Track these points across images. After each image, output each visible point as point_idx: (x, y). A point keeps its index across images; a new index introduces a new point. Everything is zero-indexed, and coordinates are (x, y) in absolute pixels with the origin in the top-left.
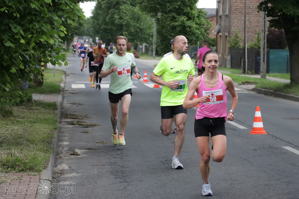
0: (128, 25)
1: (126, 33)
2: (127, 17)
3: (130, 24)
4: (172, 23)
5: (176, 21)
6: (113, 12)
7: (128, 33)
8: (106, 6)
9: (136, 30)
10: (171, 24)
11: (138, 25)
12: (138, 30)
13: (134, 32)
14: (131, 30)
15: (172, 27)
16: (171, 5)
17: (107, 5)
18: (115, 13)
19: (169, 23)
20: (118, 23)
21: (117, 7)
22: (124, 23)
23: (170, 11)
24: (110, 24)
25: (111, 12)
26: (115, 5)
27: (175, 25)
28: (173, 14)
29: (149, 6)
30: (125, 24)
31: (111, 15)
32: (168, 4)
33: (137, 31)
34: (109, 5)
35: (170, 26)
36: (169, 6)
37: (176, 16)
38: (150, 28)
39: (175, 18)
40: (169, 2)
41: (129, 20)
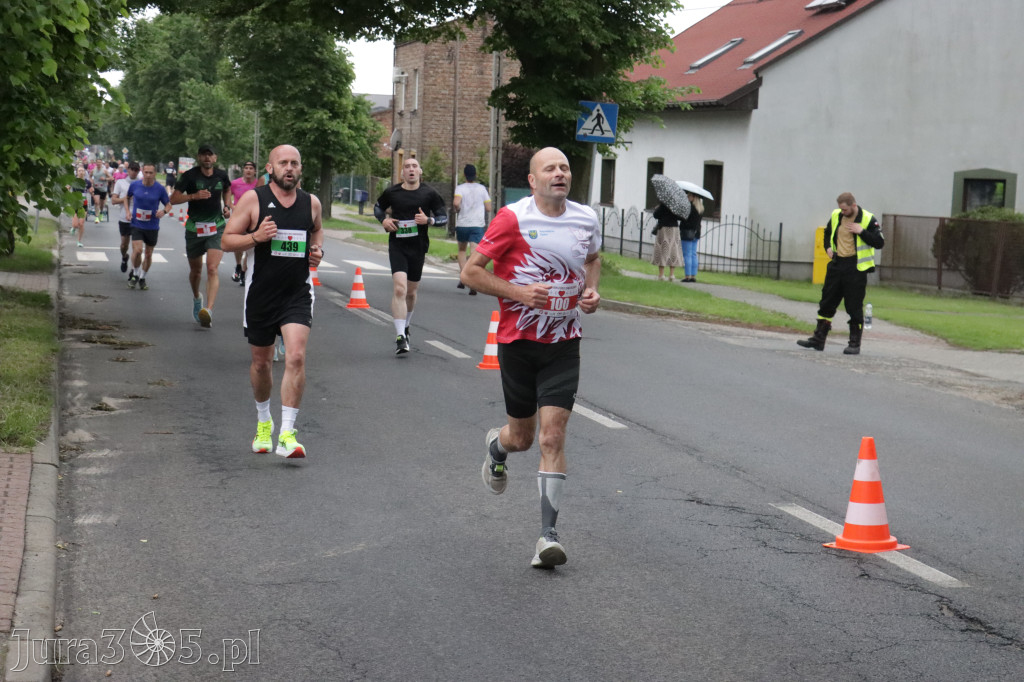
0: (197, 125)
1: (193, 141)
2: (195, 107)
3: (201, 122)
4: (298, 125)
5: (306, 120)
6: (163, 94)
7: (197, 141)
8: (147, 81)
9: (214, 135)
10: (295, 126)
11: (219, 125)
12: (219, 135)
13: (211, 139)
14: (203, 134)
15: (298, 132)
16: (296, 84)
17: (150, 78)
18: (168, 96)
19: (290, 123)
20: (175, 118)
21: (172, 83)
22: (187, 120)
23: (294, 98)
24: (157, 120)
25: (160, 94)
26: (167, 80)
27: (304, 127)
28: (301, 105)
29: (248, 85)
30: (190, 122)
31: (160, 101)
32: (289, 83)
33: (218, 137)
34: (154, 78)
35: (292, 130)
36: (290, 87)
37: (306, 109)
38: (245, 132)
39: (306, 114)
40: (290, 78)
41: (200, 113)
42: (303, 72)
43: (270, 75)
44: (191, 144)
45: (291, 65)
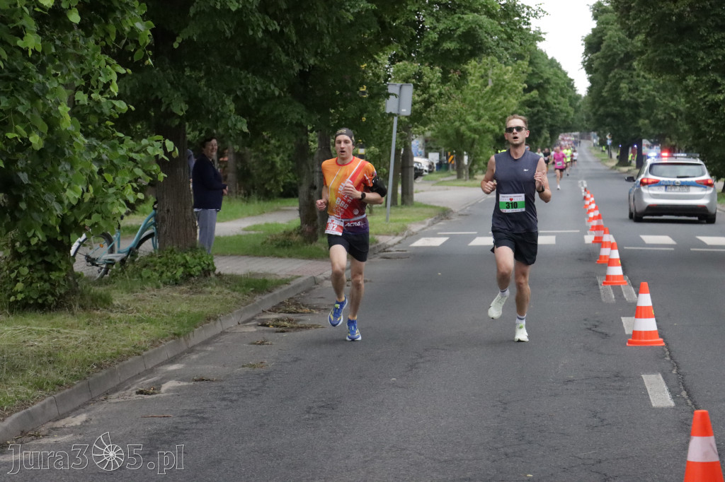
0: (650, 104)
1: (647, 121)
2: (648, 87)
3: (654, 101)
4: (711, 97)
5: (720, 92)
6: (617, 76)
7: (651, 122)
8: (601, 64)
9: (669, 114)
10: (707, 99)
11: (673, 103)
12: (674, 114)
13: (665, 119)
14: (657, 114)
15: (711, 105)
16: (709, 54)
17: (604, 61)
18: (623, 78)
19: (702, 96)
20: (628, 99)
21: (627, 64)
22: (640, 100)
23: (705, 70)
24: (611, 103)
25: (614, 76)
26: (622, 61)
27: (716, 99)
28: (713, 76)
29: (657, 59)
30: (643, 103)
31: (614, 83)
32: (701, 54)
33: (672, 116)
34: (609, 60)
35: (705, 104)
36: (702, 59)
37: (719, 80)
39: (719, 85)
40: (703, 48)
41: (653, 93)
42: (717, 41)
43: (680, 47)
44: (645, 125)
45: (703, 36)
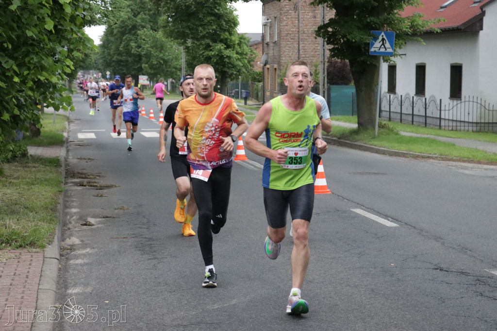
0: (148, 56)
1: (147, 65)
2: (147, 46)
3: (151, 54)
4: (207, 53)
5: (211, 50)
6: (128, 39)
7: (149, 65)
8: (118, 31)
9: (159, 62)
10: (205, 54)
11: (161, 55)
12: (162, 62)
13: (157, 64)
14: (152, 61)
15: (206, 58)
16: (204, 29)
17: (120, 30)
18: (131, 40)
19: (202, 52)
20: (135, 52)
21: (133, 32)
22: (143, 53)
23: (204, 37)
24: (125, 54)
25: (126, 39)
26: (131, 30)
27: (210, 54)
28: (208, 41)
30: (144, 54)
31: (126, 43)
32: (200, 29)
33: (160, 63)
34: (123, 29)
35: (203, 57)
36: (201, 31)
37: (211, 44)
38: (177, 59)
39: (210, 46)
40: (201, 25)
41: (150, 49)
42: (209, 21)
43: (189, 24)
44: (145, 67)
45: (201, 18)
